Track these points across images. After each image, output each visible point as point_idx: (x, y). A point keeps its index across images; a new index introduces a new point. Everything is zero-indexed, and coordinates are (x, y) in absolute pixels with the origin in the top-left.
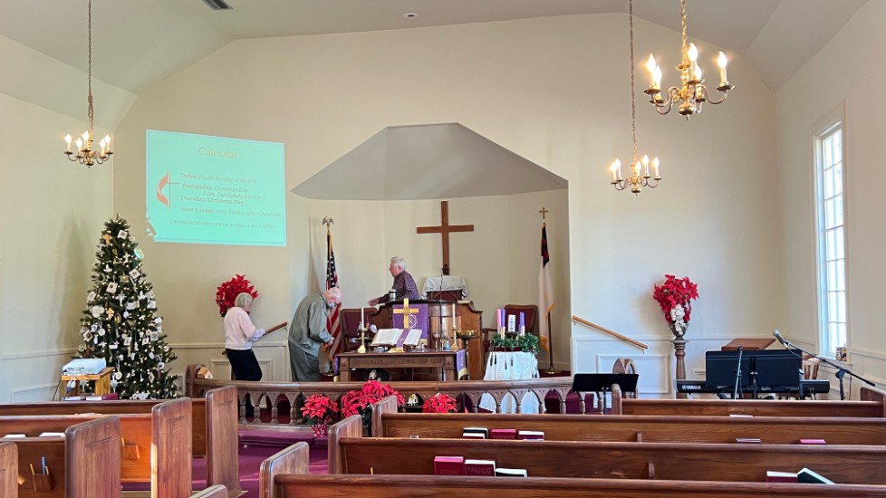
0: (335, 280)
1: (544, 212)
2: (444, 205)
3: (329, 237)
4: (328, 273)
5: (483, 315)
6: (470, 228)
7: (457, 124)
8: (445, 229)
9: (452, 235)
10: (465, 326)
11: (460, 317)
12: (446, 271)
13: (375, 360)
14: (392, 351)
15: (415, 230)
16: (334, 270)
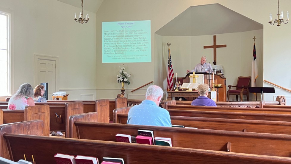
0: (171, 66)
1: (254, 38)
2: (215, 37)
3: (169, 50)
4: (169, 64)
5: (226, 79)
6: (225, 46)
7: (218, 4)
8: (215, 47)
9: (217, 49)
10: (218, 83)
11: (216, 80)
12: (215, 63)
13: (181, 94)
14: (187, 91)
15: (203, 47)
16: (171, 62)
